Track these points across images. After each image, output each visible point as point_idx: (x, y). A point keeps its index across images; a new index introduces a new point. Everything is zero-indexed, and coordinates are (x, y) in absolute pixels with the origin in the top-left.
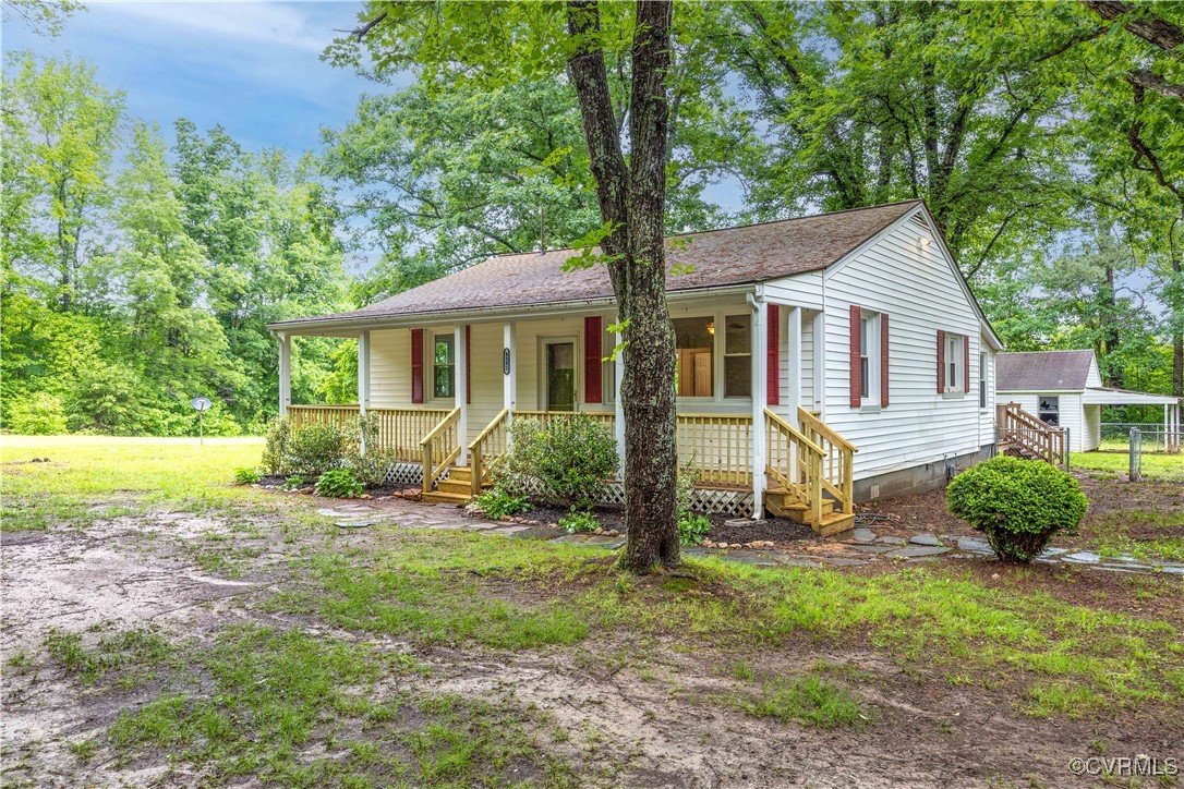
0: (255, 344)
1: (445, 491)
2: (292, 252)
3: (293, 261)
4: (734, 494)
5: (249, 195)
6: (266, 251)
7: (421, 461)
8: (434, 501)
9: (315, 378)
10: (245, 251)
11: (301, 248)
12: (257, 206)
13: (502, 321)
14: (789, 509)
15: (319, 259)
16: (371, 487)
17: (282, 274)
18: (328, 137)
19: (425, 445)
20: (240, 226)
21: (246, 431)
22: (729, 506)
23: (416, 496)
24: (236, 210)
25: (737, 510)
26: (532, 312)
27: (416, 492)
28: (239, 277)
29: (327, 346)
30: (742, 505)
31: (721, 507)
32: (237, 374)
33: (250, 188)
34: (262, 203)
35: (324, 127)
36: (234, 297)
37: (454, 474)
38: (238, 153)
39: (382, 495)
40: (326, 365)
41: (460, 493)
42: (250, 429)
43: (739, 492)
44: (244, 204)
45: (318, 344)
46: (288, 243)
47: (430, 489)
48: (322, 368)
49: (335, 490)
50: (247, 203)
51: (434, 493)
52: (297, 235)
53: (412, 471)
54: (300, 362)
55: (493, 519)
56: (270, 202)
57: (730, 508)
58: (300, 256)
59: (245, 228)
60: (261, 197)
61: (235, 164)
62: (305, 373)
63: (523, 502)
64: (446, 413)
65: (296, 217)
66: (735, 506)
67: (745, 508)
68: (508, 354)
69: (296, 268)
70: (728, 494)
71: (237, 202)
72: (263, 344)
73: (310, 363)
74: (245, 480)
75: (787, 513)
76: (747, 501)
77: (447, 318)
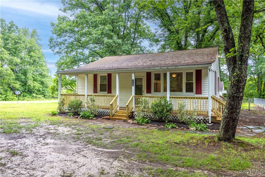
0: (21, 77)
1: (116, 117)
2: (31, 54)
3: (31, 56)
4: (202, 117)
5: (20, 39)
6: (23, 54)
7: (110, 109)
8: (115, 120)
9: (37, 86)
10: (19, 53)
11: (33, 53)
12: (22, 42)
13: (132, 72)
14: (218, 121)
15: (38, 56)
16: (95, 116)
17: (29, 60)
18: (53, 25)
19: (111, 105)
20: (18, 47)
21: (19, 99)
22: (201, 120)
23: (109, 118)
24: (16, 43)
25: (203, 121)
26: (143, 70)
27: (109, 117)
28: (17, 60)
29: (40, 78)
30: (205, 120)
31: (198, 121)
32: (17, 85)
33: (20, 37)
34: (23, 41)
35: (52, 22)
36: (16, 65)
37: (117, 112)
38: (17, 28)
39: (99, 118)
40: (40, 83)
41: (121, 117)
42: (20, 99)
43: (204, 116)
44: (19, 42)
45: (38, 78)
46: (29, 52)
47: (112, 116)
48: (39, 83)
49: (86, 117)
50: (19, 41)
51: (113, 117)
52: (32, 50)
53: (102, 111)
54: (33, 82)
55: (142, 125)
56: (25, 42)
57: (201, 121)
58: (33, 55)
59: (20, 47)
60: (23, 40)
61: (16, 31)
62: (34, 85)
63: (148, 120)
64: (115, 96)
65: (32, 46)
66: (203, 120)
67: (206, 120)
68: (133, 81)
69: (32, 58)
70: (201, 117)
71: (17, 41)
72: (23, 77)
73: (36, 82)
74: (54, 115)
75: (217, 122)
76: (206, 118)
77: (116, 71)
